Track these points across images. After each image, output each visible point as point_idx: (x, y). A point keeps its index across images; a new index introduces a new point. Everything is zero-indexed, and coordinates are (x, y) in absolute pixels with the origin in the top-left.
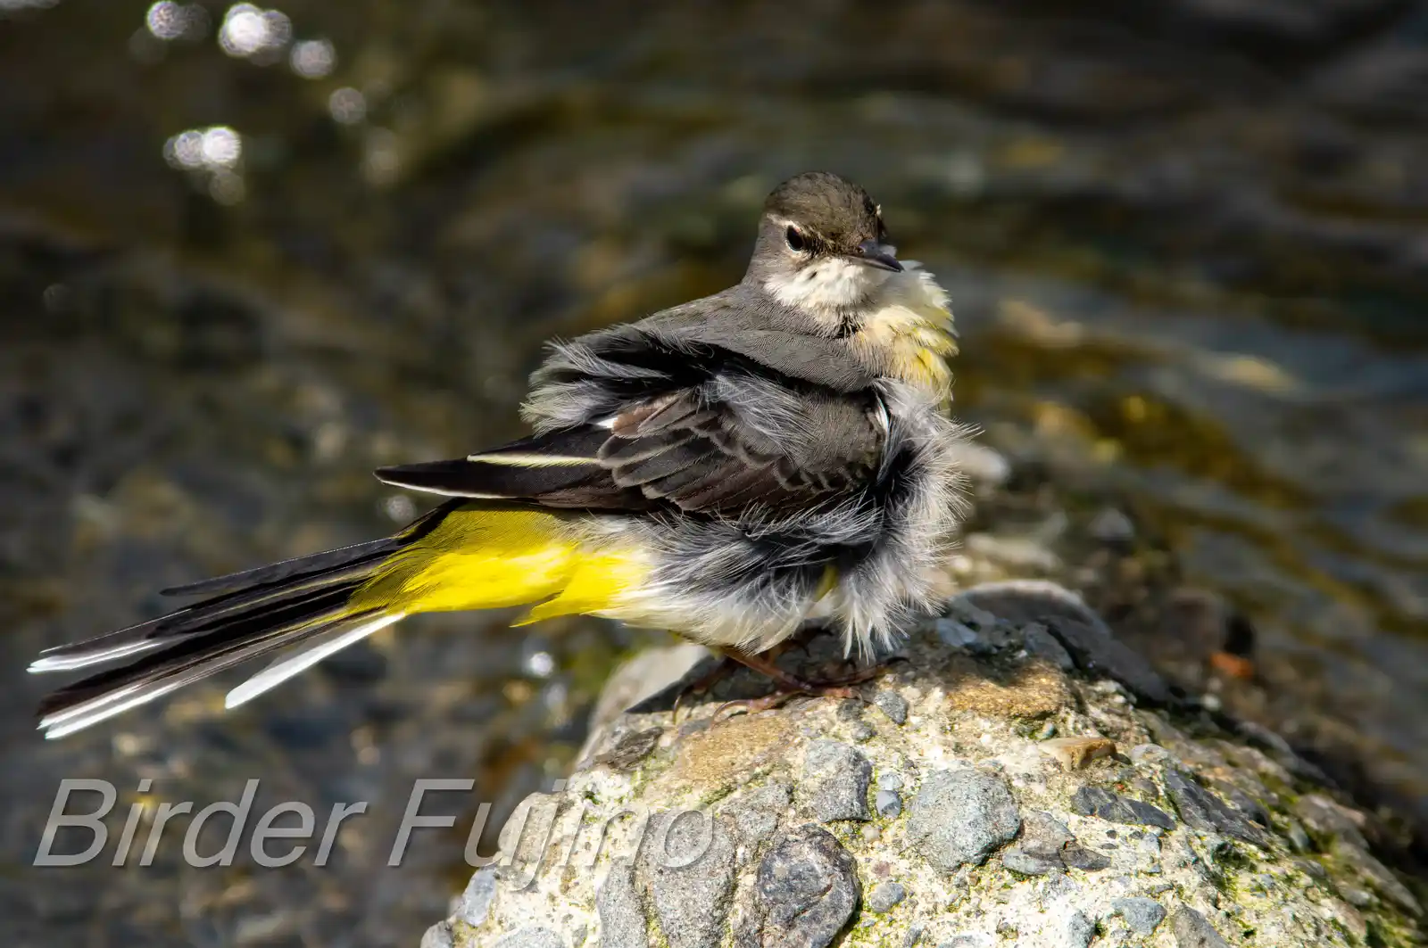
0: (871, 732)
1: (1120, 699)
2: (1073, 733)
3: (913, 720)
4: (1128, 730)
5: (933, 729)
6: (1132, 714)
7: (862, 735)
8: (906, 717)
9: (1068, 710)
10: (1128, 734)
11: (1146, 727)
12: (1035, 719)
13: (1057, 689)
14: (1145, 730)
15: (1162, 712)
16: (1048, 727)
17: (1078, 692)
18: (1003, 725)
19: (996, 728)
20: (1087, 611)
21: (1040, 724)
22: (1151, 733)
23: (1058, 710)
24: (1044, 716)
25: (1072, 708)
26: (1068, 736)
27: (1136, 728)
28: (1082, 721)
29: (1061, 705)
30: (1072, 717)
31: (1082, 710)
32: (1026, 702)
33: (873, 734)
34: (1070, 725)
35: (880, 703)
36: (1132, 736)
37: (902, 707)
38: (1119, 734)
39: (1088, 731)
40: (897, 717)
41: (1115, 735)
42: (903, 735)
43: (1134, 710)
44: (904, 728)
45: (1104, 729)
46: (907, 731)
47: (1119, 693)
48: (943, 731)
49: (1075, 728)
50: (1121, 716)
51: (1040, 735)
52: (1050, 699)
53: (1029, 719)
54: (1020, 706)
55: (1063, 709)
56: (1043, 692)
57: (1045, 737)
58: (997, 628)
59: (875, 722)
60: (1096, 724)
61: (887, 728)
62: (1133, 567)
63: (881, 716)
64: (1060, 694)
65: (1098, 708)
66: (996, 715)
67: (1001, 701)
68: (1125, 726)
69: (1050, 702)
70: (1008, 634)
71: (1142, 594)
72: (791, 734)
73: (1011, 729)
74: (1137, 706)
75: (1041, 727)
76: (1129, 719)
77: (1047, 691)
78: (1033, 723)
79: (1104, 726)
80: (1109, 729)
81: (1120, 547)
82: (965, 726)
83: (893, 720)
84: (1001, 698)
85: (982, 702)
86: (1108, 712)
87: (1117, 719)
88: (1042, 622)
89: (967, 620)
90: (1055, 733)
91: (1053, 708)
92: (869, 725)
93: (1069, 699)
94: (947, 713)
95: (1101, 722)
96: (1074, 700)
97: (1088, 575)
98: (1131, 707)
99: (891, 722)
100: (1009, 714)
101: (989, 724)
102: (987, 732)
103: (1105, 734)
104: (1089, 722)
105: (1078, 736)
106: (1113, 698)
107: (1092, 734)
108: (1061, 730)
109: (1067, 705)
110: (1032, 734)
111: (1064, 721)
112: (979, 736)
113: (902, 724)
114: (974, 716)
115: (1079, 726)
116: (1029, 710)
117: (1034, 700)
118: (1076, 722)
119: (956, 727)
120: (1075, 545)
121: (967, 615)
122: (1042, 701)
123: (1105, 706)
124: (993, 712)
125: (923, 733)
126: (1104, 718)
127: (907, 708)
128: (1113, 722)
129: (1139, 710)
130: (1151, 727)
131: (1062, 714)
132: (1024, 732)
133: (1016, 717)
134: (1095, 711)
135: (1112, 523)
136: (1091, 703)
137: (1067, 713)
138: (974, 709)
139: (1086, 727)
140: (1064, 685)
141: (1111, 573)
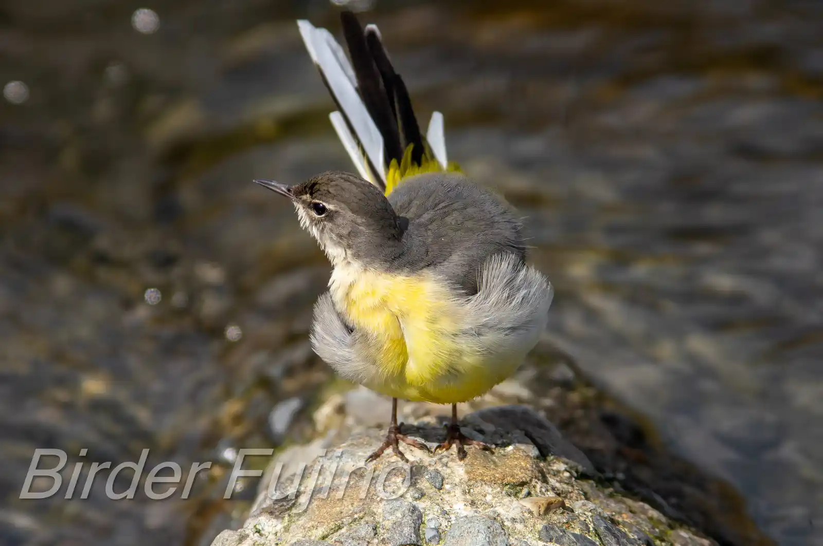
0: (422, 494)
1: (567, 474)
2: (539, 495)
3: (447, 487)
4: (572, 492)
5: (458, 492)
6: (574, 483)
7: (416, 495)
8: (442, 485)
9: (536, 480)
10: (572, 494)
11: (582, 490)
12: (517, 486)
13: (531, 469)
14: (581, 492)
15: (591, 482)
16: (525, 490)
17: (543, 470)
18: (499, 489)
19: (495, 491)
20: (548, 423)
21: (520, 489)
22: (585, 494)
23: (531, 481)
24: (523, 484)
25: (539, 480)
26: (537, 496)
27: (576, 491)
28: (545, 487)
29: (532, 478)
30: (539, 485)
31: (545, 481)
32: (512, 476)
33: (423, 495)
34: (538, 489)
35: (427, 477)
36: (574, 495)
37: (440, 479)
38: (567, 495)
39: (549, 493)
40: (437, 484)
41: (564, 495)
42: (440, 496)
43: (575, 481)
44: (441, 491)
45: (558, 492)
46: (443, 493)
47: (566, 470)
48: (464, 493)
49: (540, 491)
50: (568, 484)
51: (521, 496)
52: (526, 474)
53: (514, 486)
54: (509, 478)
55: (534, 480)
56: (522, 470)
57: (524, 496)
58: (495, 433)
59: (424, 488)
60: (553, 489)
61: (431, 491)
62: (575, 397)
63: (427, 484)
64: (532, 471)
65: (554, 479)
66: (494, 484)
67: (497, 475)
68: (570, 490)
69: (526, 476)
70: (502, 436)
71: (579, 413)
72: (375, 495)
73: (504, 492)
74: (576, 478)
75: (521, 490)
76: (573, 486)
77: (524, 470)
78: (516, 488)
79: (558, 490)
80: (561, 492)
81: (567, 386)
82: (477, 490)
83: (435, 487)
84: (498, 473)
85: (487, 476)
86: (560, 482)
87: (565, 486)
88: (521, 430)
89: (477, 428)
90: (529, 494)
91: (528, 480)
92: (420, 489)
93: (537, 474)
94: (466, 483)
95: (556, 487)
96: (540, 475)
97: (548, 402)
98: (573, 479)
99: (434, 489)
100: (502, 483)
101: (491, 489)
102: (490, 493)
103: (559, 495)
104: (549, 488)
105: (543, 496)
106: (563, 473)
107: (551, 494)
108: (533, 492)
109: (536, 478)
110: (516, 495)
111: (534, 487)
112: (485, 496)
113: (440, 489)
114: (482, 484)
115: (543, 490)
116: (514, 481)
117: (517, 475)
118: (541, 487)
119: (472, 490)
120: (541, 385)
121: (479, 426)
122: (521, 475)
123: (558, 479)
124: (493, 482)
125: (453, 494)
126: (558, 485)
127: (443, 480)
128: (563, 488)
129: (578, 481)
130: (585, 490)
131: (533, 483)
132: (511, 493)
133: (506, 485)
134: (552, 481)
135: (562, 371)
136: (550, 477)
137: (536, 482)
138: (482, 480)
139: (547, 490)
140: (534, 466)
141: (561, 400)
